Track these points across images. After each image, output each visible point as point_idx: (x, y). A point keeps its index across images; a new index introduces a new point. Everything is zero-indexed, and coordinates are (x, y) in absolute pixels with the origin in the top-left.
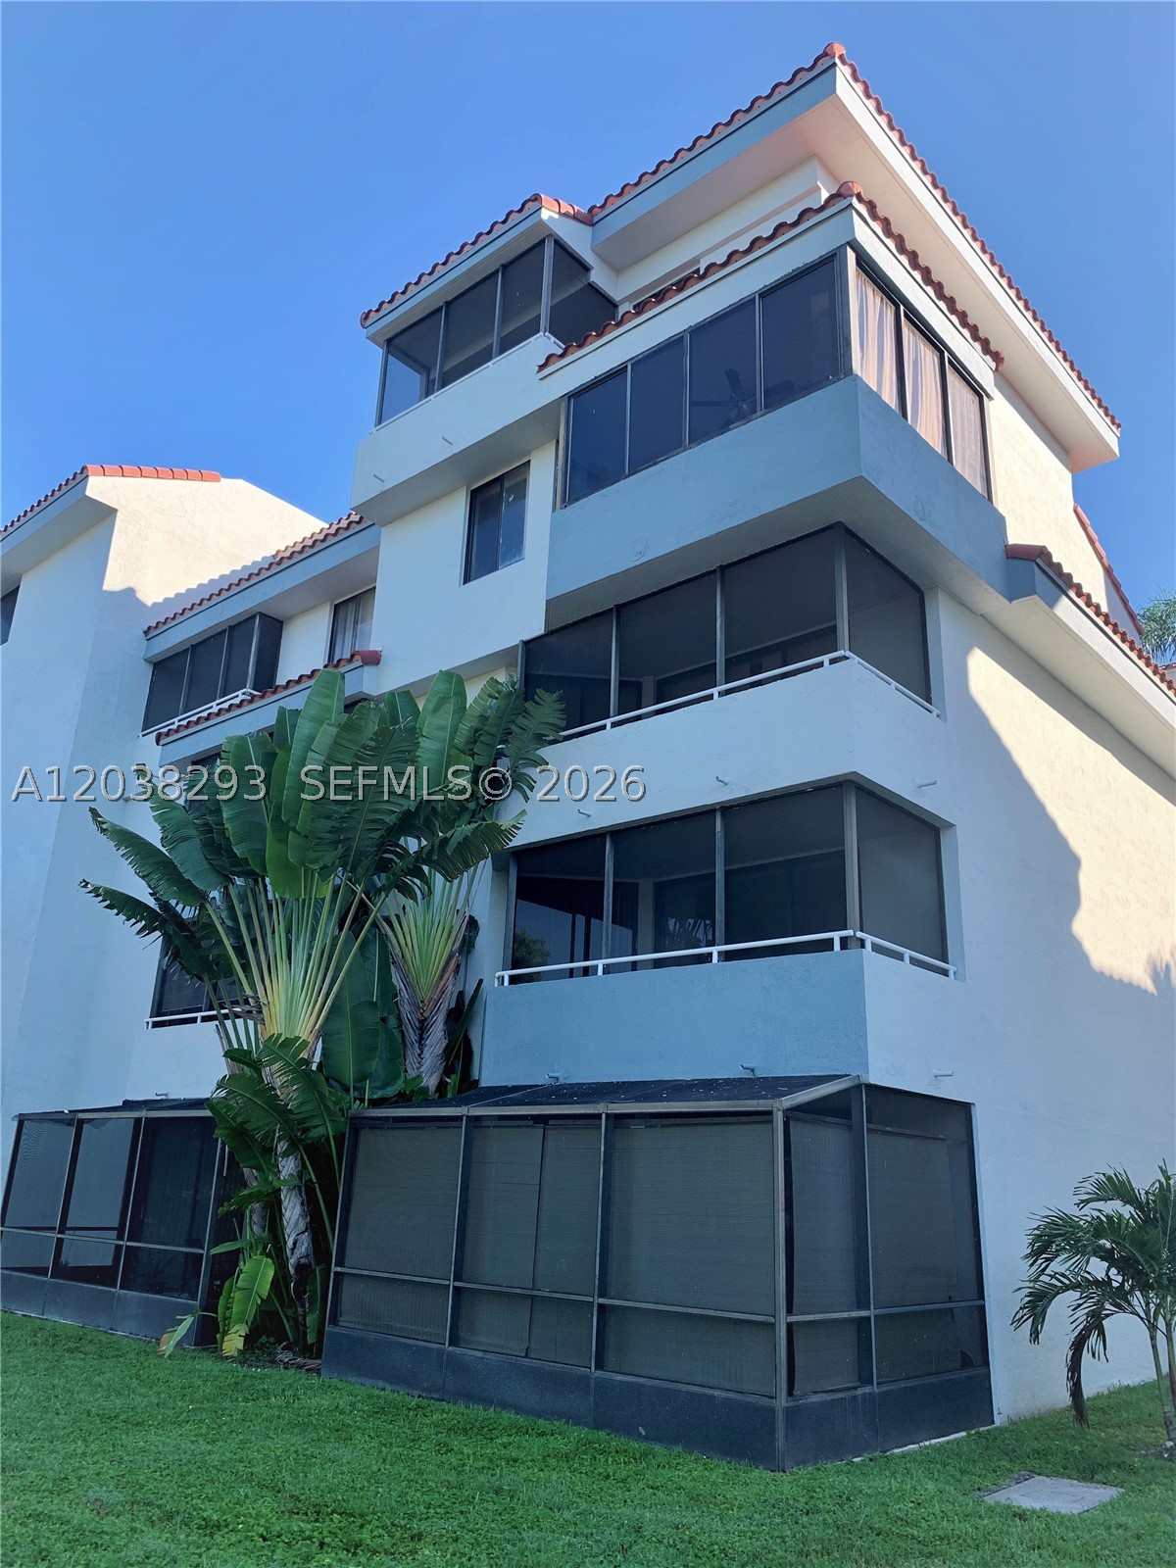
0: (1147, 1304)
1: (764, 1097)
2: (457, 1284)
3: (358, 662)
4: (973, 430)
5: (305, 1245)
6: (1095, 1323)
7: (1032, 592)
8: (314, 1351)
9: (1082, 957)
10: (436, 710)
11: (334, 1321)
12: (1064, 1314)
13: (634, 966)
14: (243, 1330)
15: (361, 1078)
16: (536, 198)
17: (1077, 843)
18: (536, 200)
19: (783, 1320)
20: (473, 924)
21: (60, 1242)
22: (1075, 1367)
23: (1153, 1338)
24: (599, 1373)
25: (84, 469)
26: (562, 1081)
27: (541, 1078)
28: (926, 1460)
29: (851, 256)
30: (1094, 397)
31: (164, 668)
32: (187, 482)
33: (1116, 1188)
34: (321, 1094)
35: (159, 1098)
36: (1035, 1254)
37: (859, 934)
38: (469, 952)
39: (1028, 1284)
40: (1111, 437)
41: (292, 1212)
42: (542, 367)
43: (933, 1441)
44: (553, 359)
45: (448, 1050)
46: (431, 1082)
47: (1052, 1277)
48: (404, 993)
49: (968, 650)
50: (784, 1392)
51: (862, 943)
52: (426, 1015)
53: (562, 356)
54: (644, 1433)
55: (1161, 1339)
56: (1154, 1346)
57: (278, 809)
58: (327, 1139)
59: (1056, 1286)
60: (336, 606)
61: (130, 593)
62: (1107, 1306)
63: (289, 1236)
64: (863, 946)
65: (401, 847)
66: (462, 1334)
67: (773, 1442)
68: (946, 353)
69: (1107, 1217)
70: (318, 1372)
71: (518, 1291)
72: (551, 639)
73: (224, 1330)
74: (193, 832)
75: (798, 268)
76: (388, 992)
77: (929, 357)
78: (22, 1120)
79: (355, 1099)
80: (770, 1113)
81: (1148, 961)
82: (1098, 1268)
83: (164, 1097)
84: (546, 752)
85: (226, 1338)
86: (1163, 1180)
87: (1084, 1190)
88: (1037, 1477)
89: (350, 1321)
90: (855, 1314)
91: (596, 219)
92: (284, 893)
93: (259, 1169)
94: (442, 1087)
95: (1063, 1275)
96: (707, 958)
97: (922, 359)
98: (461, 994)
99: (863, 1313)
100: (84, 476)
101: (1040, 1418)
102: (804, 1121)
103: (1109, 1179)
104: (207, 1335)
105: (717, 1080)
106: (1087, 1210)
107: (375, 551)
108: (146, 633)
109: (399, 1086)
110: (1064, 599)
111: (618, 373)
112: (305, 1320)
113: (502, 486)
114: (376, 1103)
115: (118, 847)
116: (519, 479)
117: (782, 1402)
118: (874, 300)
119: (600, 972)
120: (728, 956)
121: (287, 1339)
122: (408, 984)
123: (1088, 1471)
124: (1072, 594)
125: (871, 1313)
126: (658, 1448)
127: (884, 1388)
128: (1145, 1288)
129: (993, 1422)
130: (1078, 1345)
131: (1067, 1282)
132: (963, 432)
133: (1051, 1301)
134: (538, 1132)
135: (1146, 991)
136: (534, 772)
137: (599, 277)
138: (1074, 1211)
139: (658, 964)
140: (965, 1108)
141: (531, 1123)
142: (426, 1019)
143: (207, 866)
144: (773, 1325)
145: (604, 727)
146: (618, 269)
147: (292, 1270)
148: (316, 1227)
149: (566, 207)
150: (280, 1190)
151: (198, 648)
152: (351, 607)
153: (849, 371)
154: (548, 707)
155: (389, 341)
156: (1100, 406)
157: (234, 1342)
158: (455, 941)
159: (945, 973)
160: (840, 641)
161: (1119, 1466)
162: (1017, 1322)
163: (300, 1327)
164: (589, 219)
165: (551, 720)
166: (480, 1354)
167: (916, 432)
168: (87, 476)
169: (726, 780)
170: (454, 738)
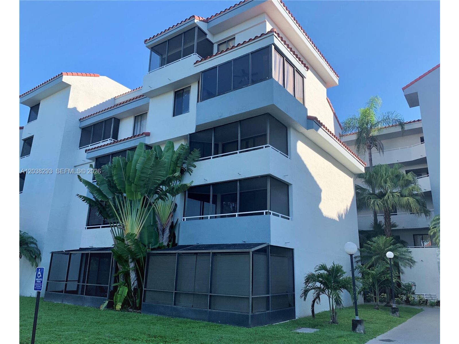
0: (329, 292)
1: (248, 248)
2: (175, 292)
3: (144, 135)
4: (301, 87)
5: (136, 284)
6: (318, 297)
7: (312, 128)
8: (139, 308)
9: (321, 213)
10: (167, 151)
11: (144, 301)
12: (311, 294)
13: (216, 217)
14: (121, 304)
15: (149, 243)
16: (194, 16)
17: (321, 186)
18: (193, 17)
19: (251, 297)
20: (176, 205)
21: (66, 284)
22: (313, 306)
23: (329, 299)
24: (210, 310)
25: (62, 73)
26: (199, 244)
27: (194, 243)
28: (280, 325)
29: (273, 47)
30: (332, 70)
31: (84, 130)
32: (90, 77)
33: (323, 267)
34: (140, 248)
35: (90, 247)
36: (306, 283)
37: (270, 211)
38: (175, 212)
39: (304, 289)
40: (336, 80)
41: (133, 276)
42: (195, 64)
43: (282, 322)
44: (198, 62)
45: (170, 236)
46: (165, 244)
47: (309, 287)
48: (159, 222)
49: (297, 141)
50: (251, 312)
51: (270, 213)
52: (164, 227)
53: (200, 61)
54: (220, 322)
55: (331, 299)
56: (329, 301)
57: (129, 177)
58: (141, 258)
59: (309, 289)
60: (135, 117)
61: (75, 109)
62: (321, 293)
63: (132, 281)
64: (270, 214)
65: (161, 188)
66: (177, 303)
67: (248, 322)
68: (295, 68)
69: (320, 274)
70: (140, 313)
71: (191, 293)
72: (197, 134)
73: (115, 304)
74: (105, 182)
75: (260, 48)
76: (155, 222)
77: (291, 69)
78: (53, 253)
79: (148, 248)
80: (249, 252)
81: (337, 214)
82: (318, 284)
83: (91, 247)
84: (196, 163)
85: (116, 306)
86: (333, 266)
87: (316, 268)
88: (303, 328)
89: (148, 301)
90: (266, 295)
91: (208, 21)
92: (130, 198)
93: (123, 265)
94: (168, 245)
95: (311, 286)
96: (235, 216)
97: (289, 70)
98: (173, 222)
99: (268, 295)
100: (61, 76)
101: (306, 317)
102: (256, 254)
103: (322, 265)
104: (111, 306)
105: (237, 244)
106: (317, 272)
107: (147, 105)
108: (80, 120)
109: (158, 245)
110: (320, 128)
111: (215, 68)
112: (136, 301)
113: (183, 91)
114: (152, 249)
115: (86, 186)
116: (188, 90)
117: (250, 314)
118: (278, 56)
119: (209, 218)
120: (239, 215)
121: (131, 306)
122: (160, 220)
123: (313, 326)
124: (322, 127)
125: (270, 295)
126: (223, 325)
127: (272, 311)
128: (328, 288)
129: (295, 318)
130: (314, 301)
131: (312, 288)
132: (298, 87)
133: (308, 292)
134: (195, 257)
135: (336, 221)
136: (192, 168)
137: (209, 37)
138: (314, 273)
139: (222, 217)
140: (292, 250)
141: (193, 254)
142: (164, 229)
143: (109, 191)
144: (249, 298)
145: (210, 158)
146: (214, 35)
147: (132, 290)
148: (138, 279)
149: (201, 19)
150: (129, 271)
151: (95, 125)
152: (140, 117)
153: (271, 77)
154: (197, 152)
155: (152, 48)
156: (334, 72)
157: (119, 307)
158: (172, 209)
159: (289, 219)
160: (267, 142)
161: (320, 325)
162: (301, 297)
163: (134, 303)
164: (207, 21)
165: (197, 156)
166: (181, 307)
167: (287, 91)
168: (63, 76)
169: (240, 174)
170: (172, 159)
